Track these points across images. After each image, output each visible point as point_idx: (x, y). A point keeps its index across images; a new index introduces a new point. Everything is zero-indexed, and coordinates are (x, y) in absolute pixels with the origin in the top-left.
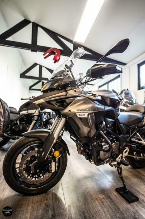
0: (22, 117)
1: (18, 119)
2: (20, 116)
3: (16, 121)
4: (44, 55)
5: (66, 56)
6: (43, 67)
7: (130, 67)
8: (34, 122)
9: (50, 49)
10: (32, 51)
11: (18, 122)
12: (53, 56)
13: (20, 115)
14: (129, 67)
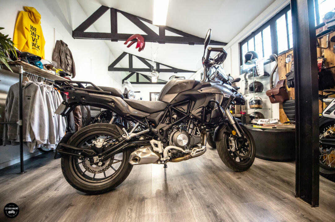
0: (103, 113)
1: (99, 116)
2: (101, 113)
3: (97, 118)
4: (125, 43)
5: (151, 42)
6: (133, 56)
7: (232, 47)
8: (114, 118)
9: (132, 36)
10: (112, 40)
11: (99, 118)
12: (136, 44)
13: (101, 111)
14: (230, 47)
